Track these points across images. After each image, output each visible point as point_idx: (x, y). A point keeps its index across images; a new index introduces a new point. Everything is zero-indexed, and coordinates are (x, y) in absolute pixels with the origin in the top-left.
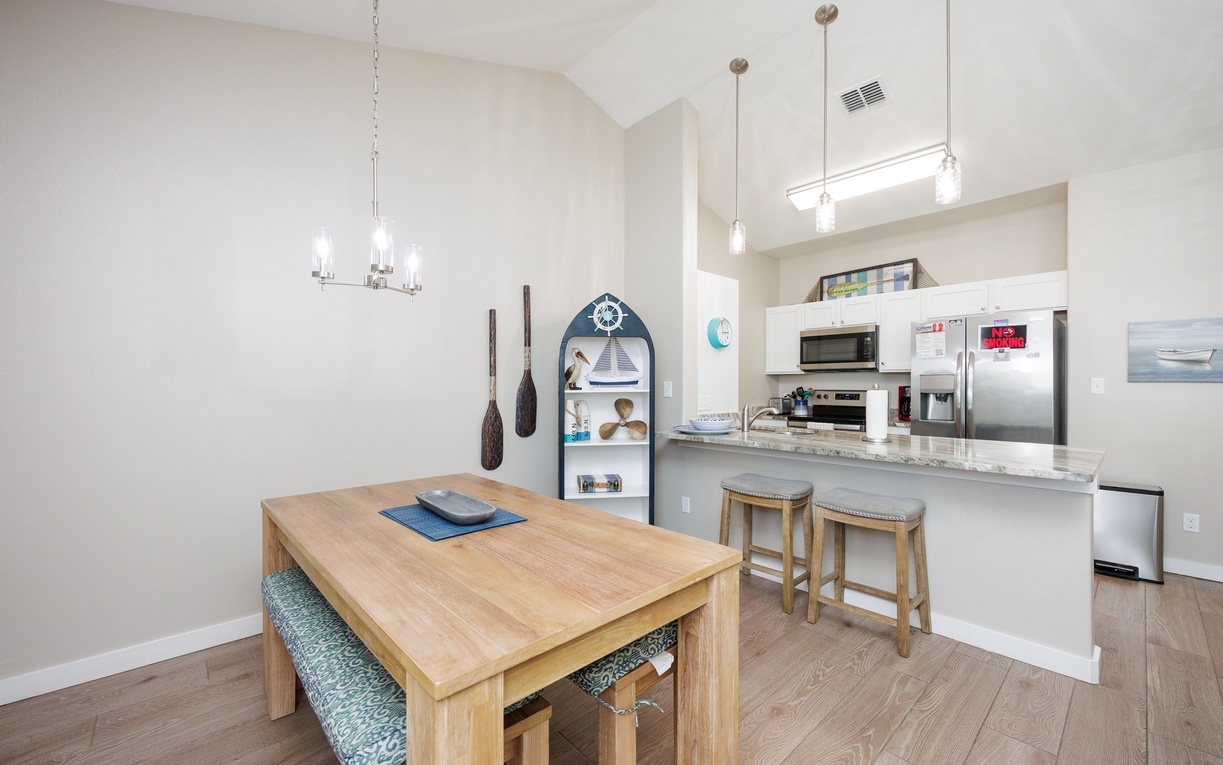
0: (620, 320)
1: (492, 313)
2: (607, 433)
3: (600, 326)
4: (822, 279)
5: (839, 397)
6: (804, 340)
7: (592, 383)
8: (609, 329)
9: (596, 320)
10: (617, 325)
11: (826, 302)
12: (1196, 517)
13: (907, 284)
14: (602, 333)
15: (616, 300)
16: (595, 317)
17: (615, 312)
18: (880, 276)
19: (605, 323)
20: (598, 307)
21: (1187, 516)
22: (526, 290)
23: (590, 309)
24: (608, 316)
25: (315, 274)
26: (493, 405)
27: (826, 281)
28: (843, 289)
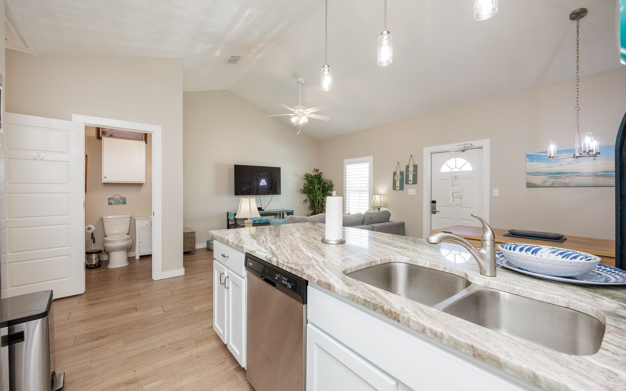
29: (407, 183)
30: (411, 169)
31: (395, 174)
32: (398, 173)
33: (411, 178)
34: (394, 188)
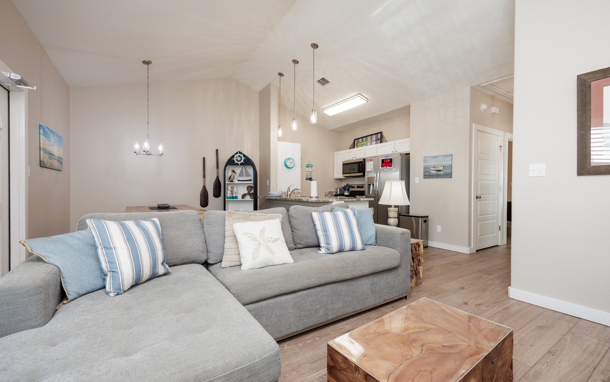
0: (243, 160)
1: (204, 159)
2: (244, 196)
3: (236, 162)
4: (355, 140)
5: (358, 187)
6: (344, 164)
7: (238, 180)
8: (239, 163)
9: (235, 160)
10: (242, 161)
11: (356, 149)
12: (440, 226)
13: (379, 141)
14: (237, 164)
15: (241, 153)
16: (235, 159)
17: (241, 157)
18: (371, 139)
19: (238, 161)
20: (236, 156)
21: (438, 226)
22: (217, 150)
23: (233, 156)
24: (239, 159)
25: (135, 152)
26: (204, 187)
27: (356, 141)
28: (361, 144)
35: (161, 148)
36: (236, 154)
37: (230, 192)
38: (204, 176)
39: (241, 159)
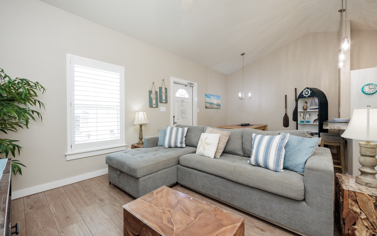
0: (310, 93)
1: (286, 96)
2: (315, 121)
3: (305, 95)
8: (307, 96)
10: (309, 95)
14: (305, 97)
15: (308, 88)
16: (303, 94)
17: (308, 91)
19: (306, 95)
20: (304, 91)
22: (295, 89)
23: (302, 92)
24: (307, 93)
26: (286, 114)
29: (161, 102)
30: (163, 90)
31: (150, 92)
32: (154, 92)
33: (164, 98)
34: (151, 106)
35: (250, 95)
36: (304, 90)
37: (302, 118)
38: (286, 107)
39: (308, 93)
